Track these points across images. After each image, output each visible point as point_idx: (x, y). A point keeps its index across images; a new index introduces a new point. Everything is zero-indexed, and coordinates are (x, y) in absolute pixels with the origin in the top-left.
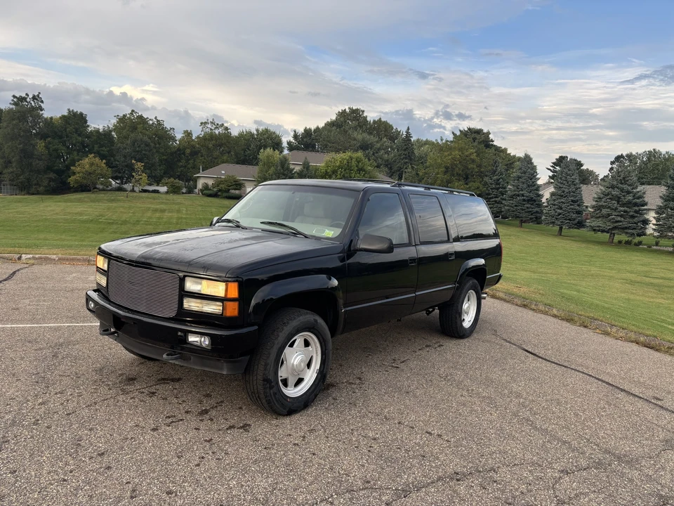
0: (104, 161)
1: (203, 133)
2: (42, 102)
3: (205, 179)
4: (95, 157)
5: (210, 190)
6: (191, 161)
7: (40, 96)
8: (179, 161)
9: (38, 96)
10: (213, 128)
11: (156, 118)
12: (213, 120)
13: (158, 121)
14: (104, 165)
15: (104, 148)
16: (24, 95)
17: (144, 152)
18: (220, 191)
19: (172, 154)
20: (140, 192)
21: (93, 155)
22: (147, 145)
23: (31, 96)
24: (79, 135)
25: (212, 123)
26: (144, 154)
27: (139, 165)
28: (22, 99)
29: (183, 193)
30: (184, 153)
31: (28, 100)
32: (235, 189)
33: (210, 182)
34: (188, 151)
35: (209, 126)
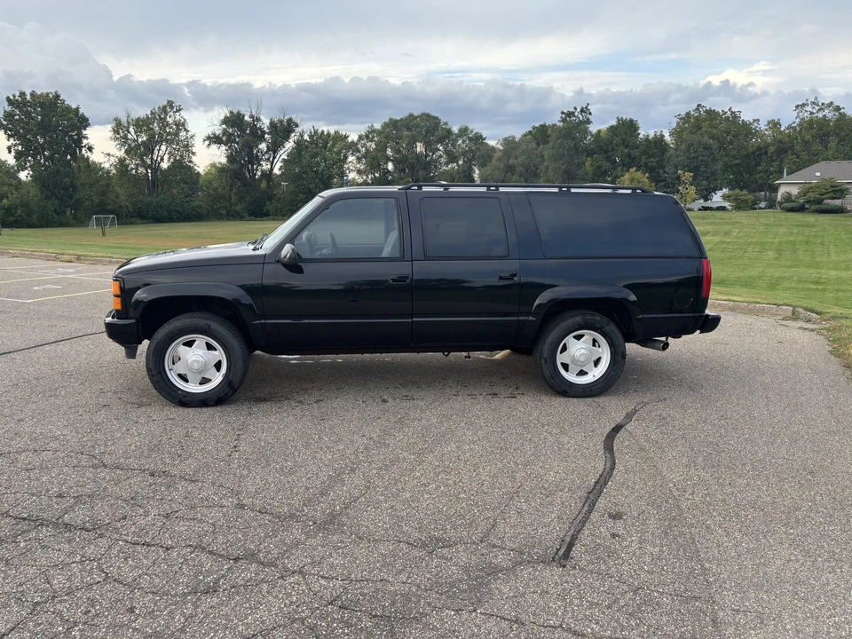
0: (647, 175)
1: (798, 120)
2: (590, 114)
3: (789, 187)
4: (637, 171)
5: (794, 201)
6: (775, 164)
7: (589, 107)
8: (759, 164)
9: (586, 107)
10: (814, 111)
11: (730, 109)
12: (816, 98)
13: (733, 113)
14: (646, 180)
15: (653, 159)
16: (572, 110)
17: (701, 158)
18: (808, 202)
19: (748, 156)
20: (699, 210)
21: (634, 169)
22: (707, 147)
23: (579, 110)
24: (627, 147)
25: (814, 103)
26: (702, 161)
27: (688, 176)
28: (570, 114)
29: (761, 208)
30: (766, 153)
31: (576, 114)
32: (833, 198)
33: (794, 191)
34: (772, 149)
35: (809, 108)
